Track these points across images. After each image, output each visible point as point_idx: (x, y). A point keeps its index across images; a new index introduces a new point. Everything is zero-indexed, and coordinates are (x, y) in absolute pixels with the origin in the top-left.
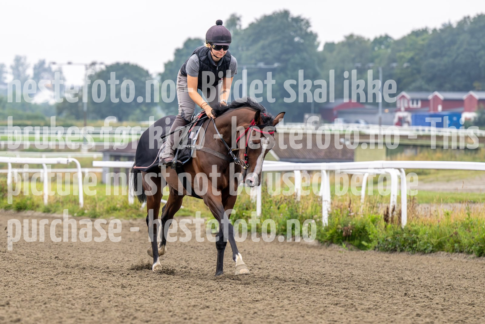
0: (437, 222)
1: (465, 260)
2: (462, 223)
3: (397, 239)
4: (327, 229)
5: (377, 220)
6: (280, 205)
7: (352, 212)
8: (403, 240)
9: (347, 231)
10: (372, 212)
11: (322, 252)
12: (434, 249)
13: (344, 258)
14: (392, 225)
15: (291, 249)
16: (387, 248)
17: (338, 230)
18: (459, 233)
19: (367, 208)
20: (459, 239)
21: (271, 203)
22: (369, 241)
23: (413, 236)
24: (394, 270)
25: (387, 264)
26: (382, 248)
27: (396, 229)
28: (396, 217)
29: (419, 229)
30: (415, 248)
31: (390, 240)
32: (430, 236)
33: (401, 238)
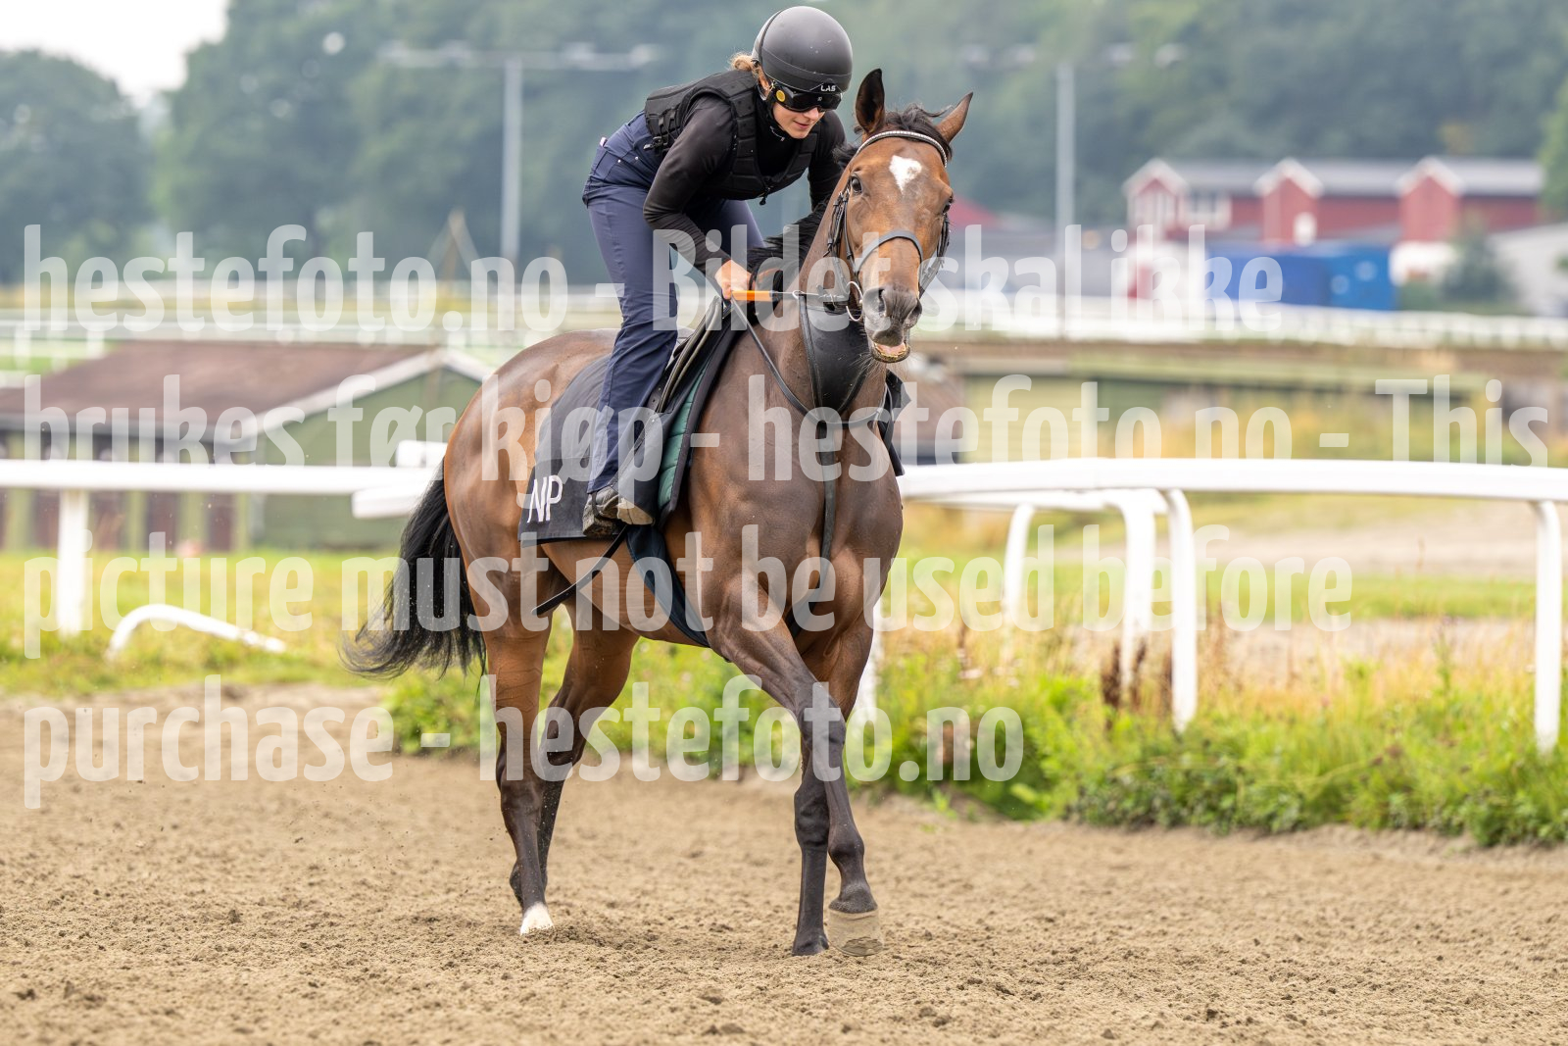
0: (1319, 707)
1: (1432, 861)
2: (1419, 711)
3: (1157, 773)
5: (1074, 700)
7: (974, 666)
8: (1180, 778)
10: (1050, 664)
12: (1307, 815)
13: (946, 853)
14: (1139, 720)
15: (726, 818)
16: (1118, 815)
17: (915, 741)
18: (1407, 751)
19: (1033, 650)
20: (1407, 773)
22: (1043, 783)
23: (1220, 763)
24: (1153, 906)
25: (1122, 879)
26: (1097, 811)
27: (1149, 733)
28: (1150, 684)
29: (1245, 734)
30: (1228, 813)
31: (1128, 780)
32: (1292, 761)
33: (1174, 770)
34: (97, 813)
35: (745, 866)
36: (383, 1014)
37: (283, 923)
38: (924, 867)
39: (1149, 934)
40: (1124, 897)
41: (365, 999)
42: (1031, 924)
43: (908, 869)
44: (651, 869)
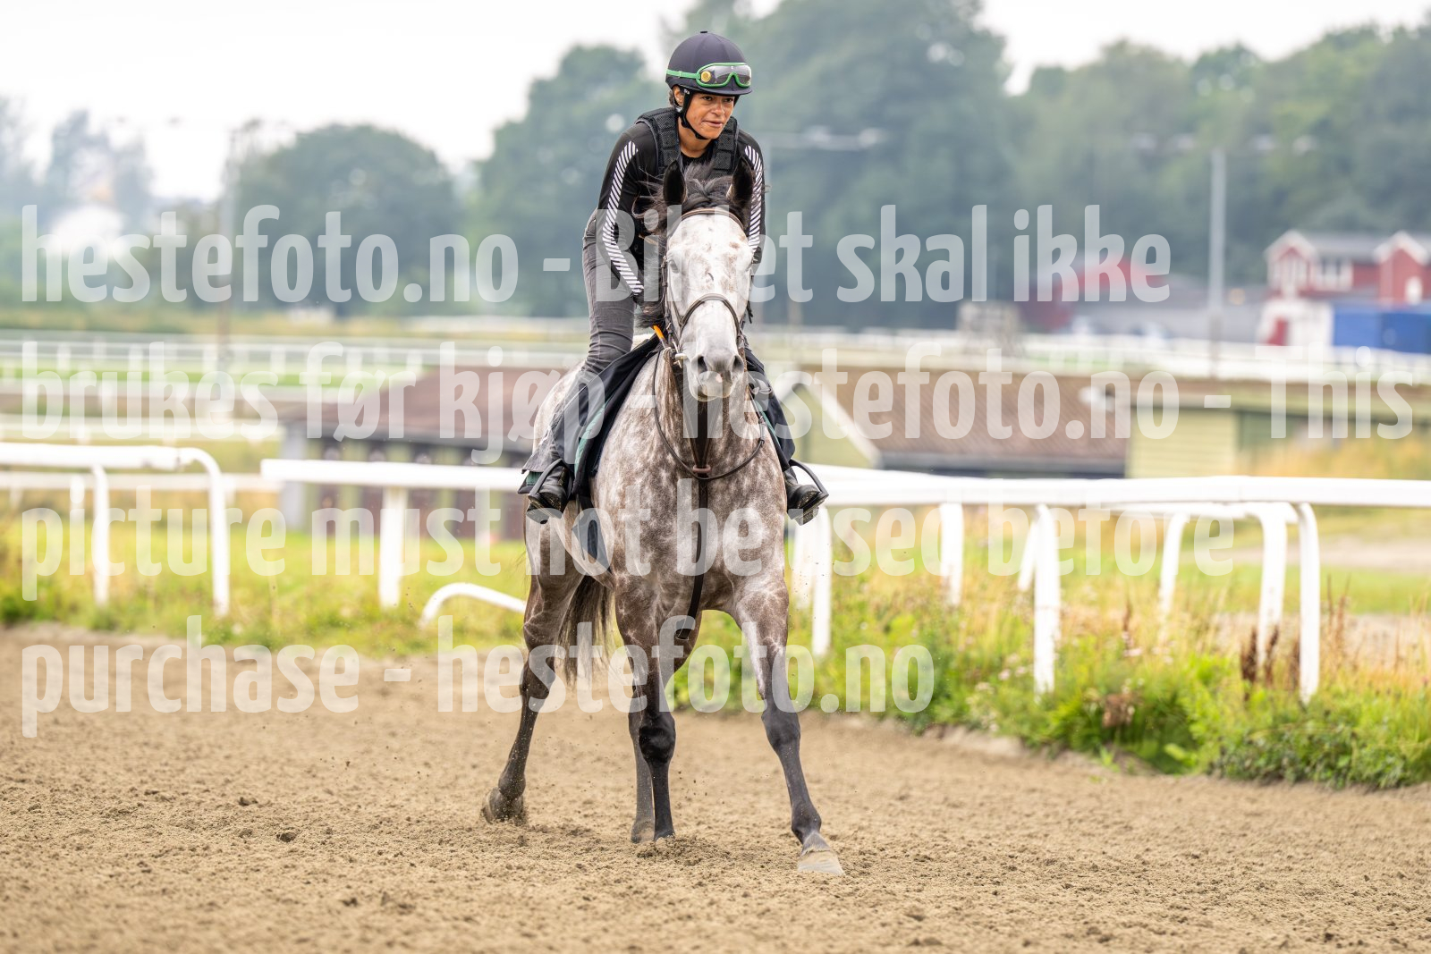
0: (1421, 685)
3: (1286, 737)
4: (1050, 703)
5: (1218, 675)
6: (892, 618)
7: (1136, 646)
8: (1305, 741)
9: (1119, 709)
10: (1199, 645)
11: (1033, 778)
12: (1408, 774)
13: (1109, 800)
14: (1270, 693)
15: (928, 768)
16: (1252, 771)
17: (1086, 707)
19: (1185, 632)
21: (861, 611)
22: (1191, 743)
23: (1338, 730)
24: (1282, 847)
25: (1255, 824)
26: (1236, 767)
27: (1280, 703)
28: (1281, 664)
29: (1359, 706)
30: (1344, 771)
31: (1261, 742)
32: (1397, 729)
33: (1299, 735)
34: (411, 754)
35: (944, 808)
36: (644, 924)
37: (563, 847)
38: (1091, 811)
39: (1277, 870)
40: (1257, 839)
41: (629, 911)
42: (1180, 859)
43: (1078, 812)
44: (866, 808)
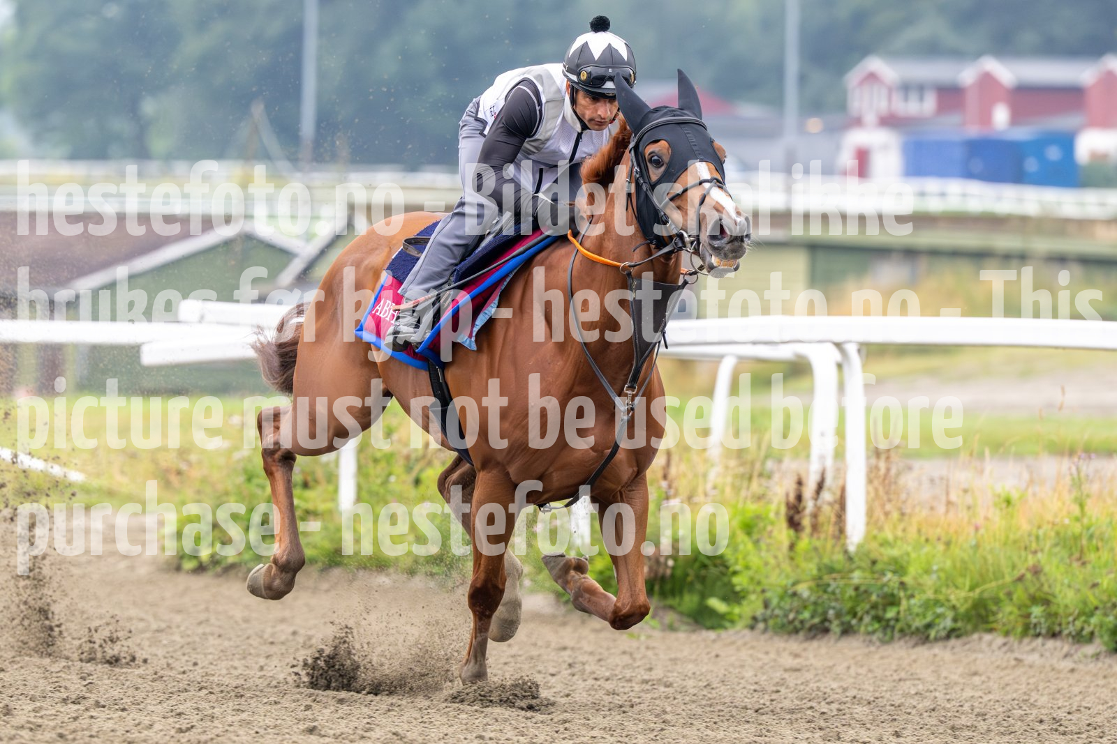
0: (972, 530)
1: (1067, 664)
2: (1058, 534)
3: (830, 589)
5: (761, 525)
6: (422, 470)
7: (676, 495)
8: (851, 592)
9: (657, 562)
10: (743, 493)
11: (567, 635)
12: (959, 624)
13: (644, 657)
14: (815, 541)
16: (797, 623)
18: (1047, 569)
19: (729, 480)
20: (1046, 588)
21: (388, 463)
22: (733, 596)
23: (885, 579)
26: (779, 621)
27: (825, 554)
28: (828, 512)
29: (908, 554)
30: (892, 623)
31: (806, 594)
32: (947, 579)
33: (846, 585)
